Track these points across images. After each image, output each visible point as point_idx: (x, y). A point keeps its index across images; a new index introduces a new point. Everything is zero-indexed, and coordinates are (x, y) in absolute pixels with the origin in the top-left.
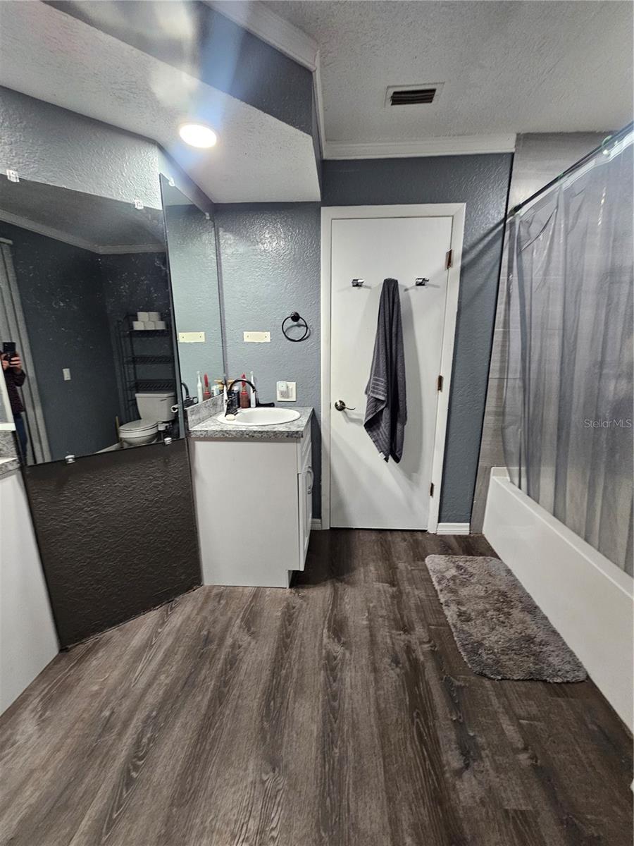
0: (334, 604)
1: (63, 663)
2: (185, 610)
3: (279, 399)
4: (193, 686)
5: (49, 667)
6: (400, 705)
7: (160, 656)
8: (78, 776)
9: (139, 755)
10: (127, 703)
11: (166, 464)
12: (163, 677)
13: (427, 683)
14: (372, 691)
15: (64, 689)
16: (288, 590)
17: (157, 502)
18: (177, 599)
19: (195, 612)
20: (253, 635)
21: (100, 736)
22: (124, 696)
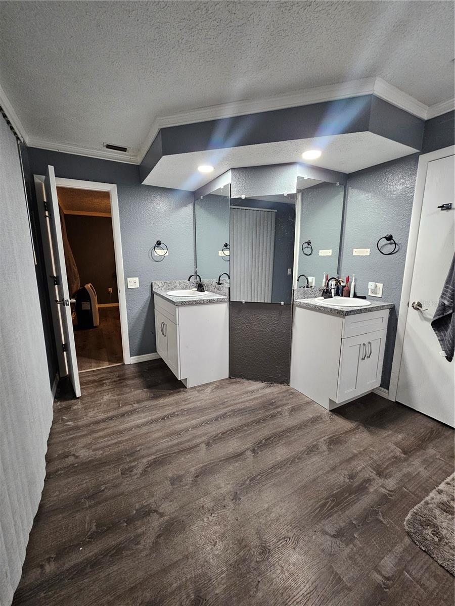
0: (346, 433)
1: (228, 380)
2: (274, 390)
3: (370, 294)
4: (253, 413)
5: (224, 380)
6: (328, 489)
7: (252, 397)
8: (210, 408)
9: (224, 416)
10: (233, 402)
11: (280, 315)
12: (247, 403)
13: (358, 499)
14: (321, 472)
15: (222, 387)
16: (328, 411)
17: (273, 332)
18: (275, 384)
19: (277, 392)
20: (290, 414)
21: (220, 404)
22: (233, 400)
